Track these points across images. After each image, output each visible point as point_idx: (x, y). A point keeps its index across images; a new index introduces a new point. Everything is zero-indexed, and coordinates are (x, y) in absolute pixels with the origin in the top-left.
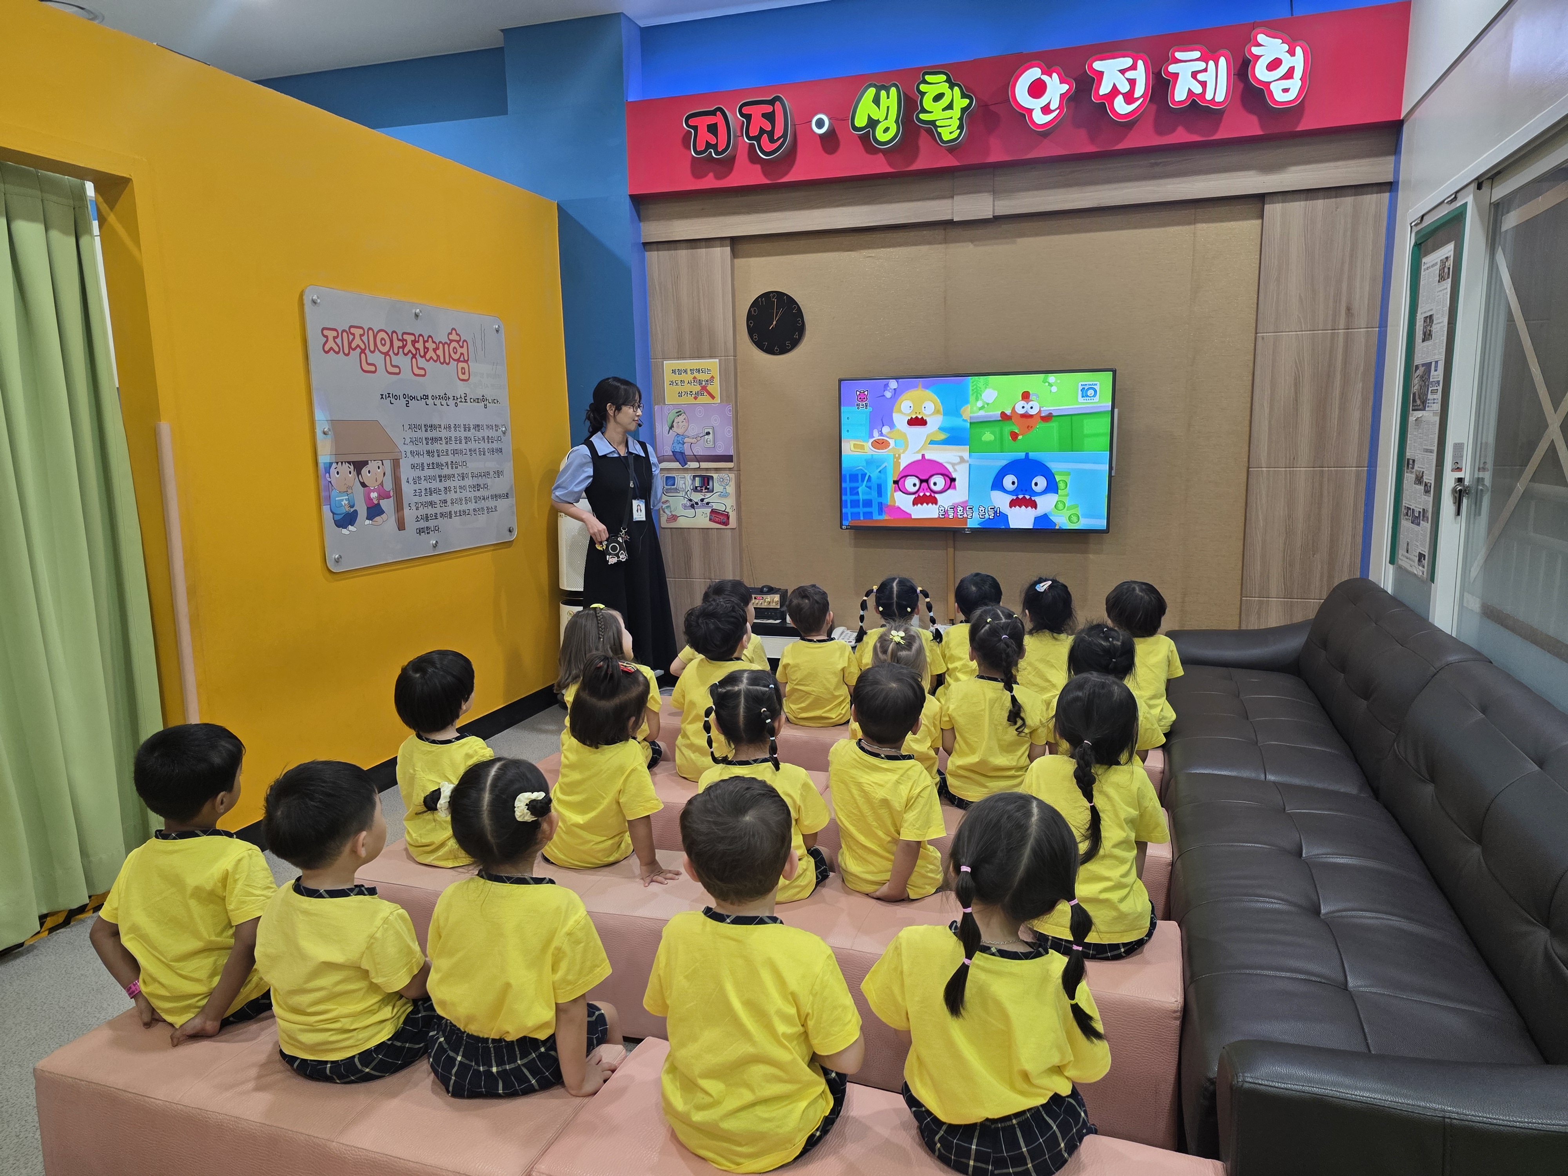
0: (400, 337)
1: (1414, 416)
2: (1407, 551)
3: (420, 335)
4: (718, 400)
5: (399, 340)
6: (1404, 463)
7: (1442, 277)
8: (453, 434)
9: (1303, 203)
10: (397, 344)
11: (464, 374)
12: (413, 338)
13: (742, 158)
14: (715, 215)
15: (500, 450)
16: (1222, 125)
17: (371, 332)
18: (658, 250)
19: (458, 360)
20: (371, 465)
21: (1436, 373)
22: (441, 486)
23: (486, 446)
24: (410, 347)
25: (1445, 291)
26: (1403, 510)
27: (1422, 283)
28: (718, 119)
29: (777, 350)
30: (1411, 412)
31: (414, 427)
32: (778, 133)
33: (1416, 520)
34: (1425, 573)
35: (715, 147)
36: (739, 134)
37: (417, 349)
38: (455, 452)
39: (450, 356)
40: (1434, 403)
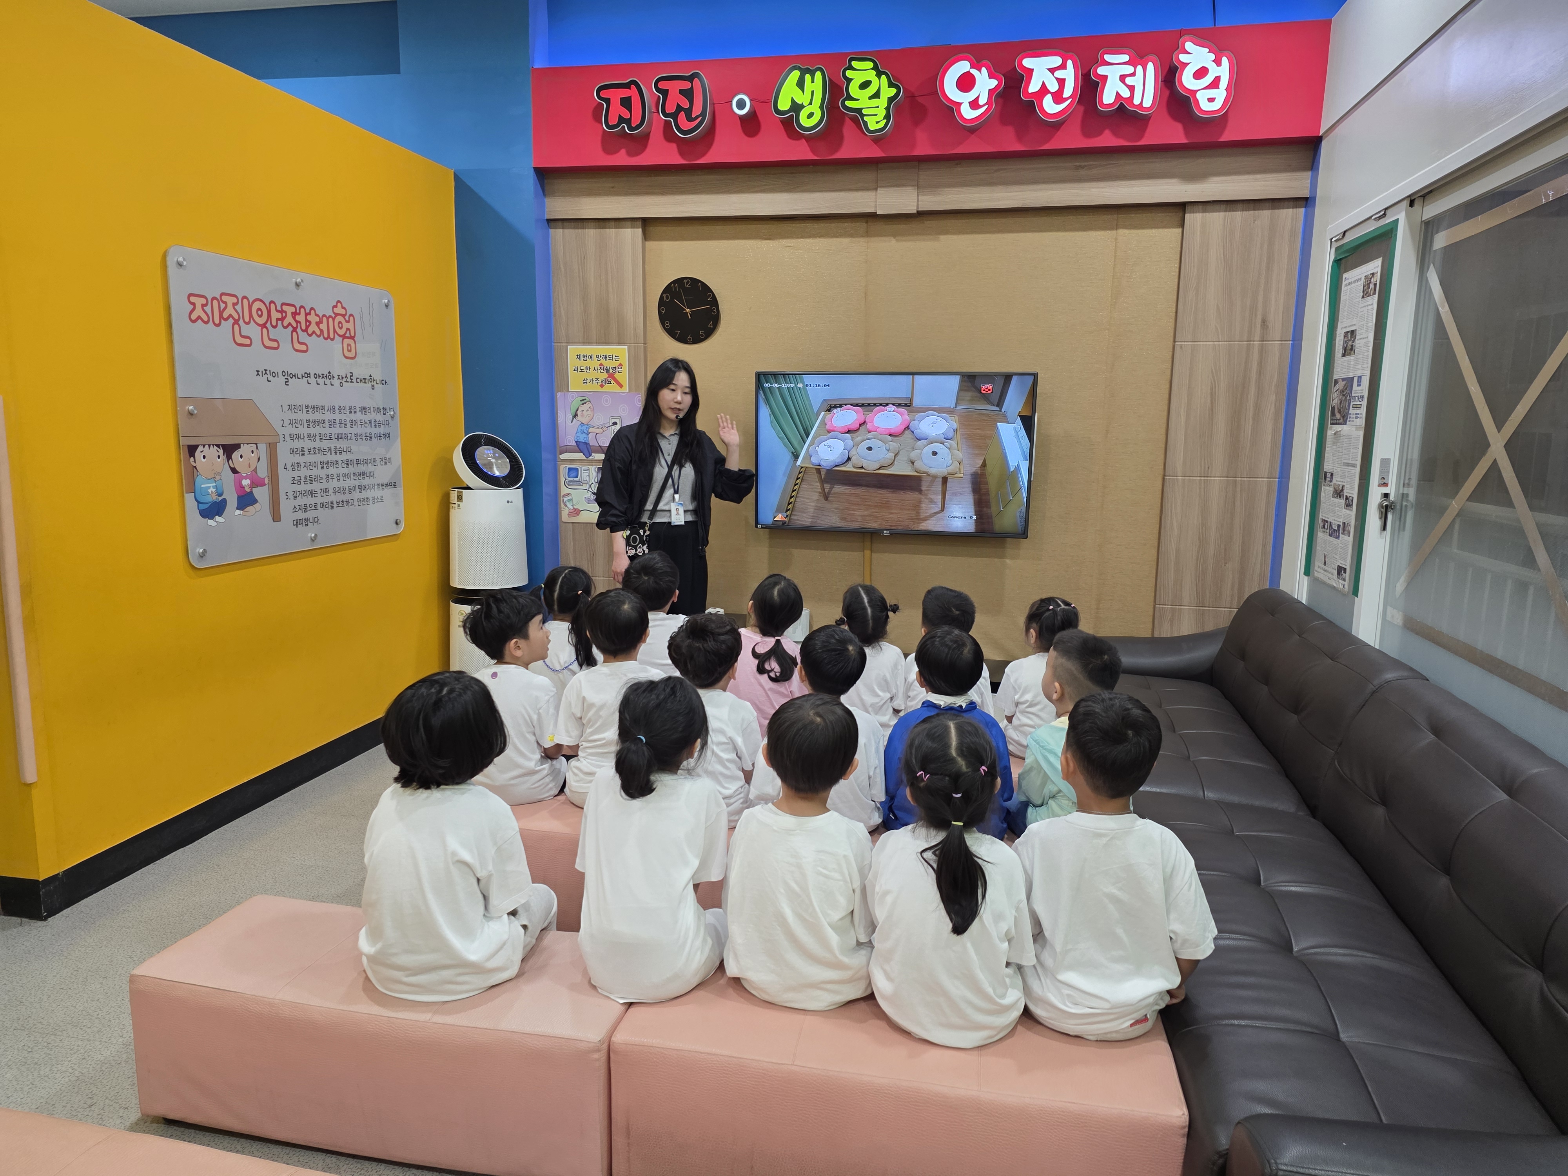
0: (279, 308)
1: (1331, 431)
2: (1325, 564)
3: (302, 307)
4: (626, 389)
5: (277, 311)
6: (1320, 476)
7: (1367, 293)
8: (337, 416)
9: (1222, 214)
10: (275, 315)
11: (350, 351)
12: (293, 309)
13: (657, 135)
14: (627, 194)
15: (387, 436)
16: (1148, 130)
17: (245, 301)
18: (563, 228)
19: (344, 337)
20: (244, 449)
21: (1359, 388)
22: (323, 473)
23: (374, 431)
24: (289, 319)
25: (1370, 307)
26: (1320, 521)
27: (1343, 298)
28: (633, 92)
29: (690, 339)
30: (1329, 426)
31: (293, 408)
32: (697, 111)
33: (1335, 532)
34: (1346, 587)
35: (628, 122)
36: (654, 110)
37: (297, 322)
38: (339, 437)
39: (335, 331)
40: (1357, 418)
